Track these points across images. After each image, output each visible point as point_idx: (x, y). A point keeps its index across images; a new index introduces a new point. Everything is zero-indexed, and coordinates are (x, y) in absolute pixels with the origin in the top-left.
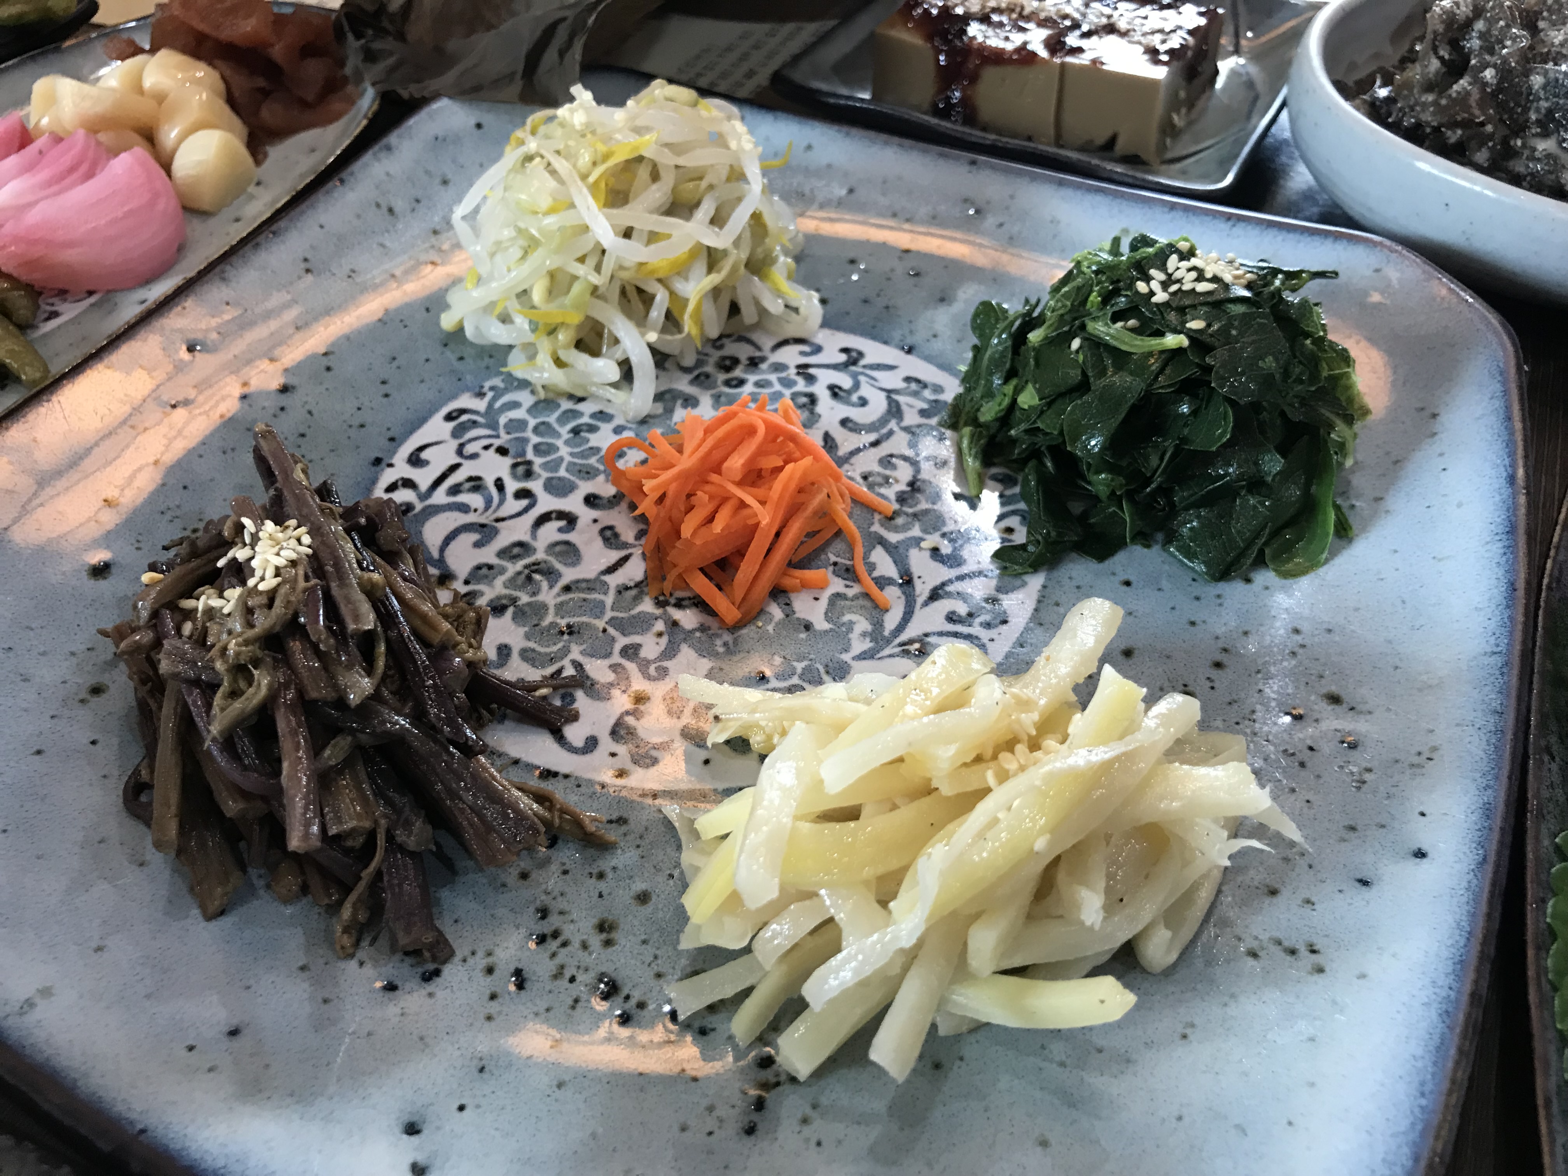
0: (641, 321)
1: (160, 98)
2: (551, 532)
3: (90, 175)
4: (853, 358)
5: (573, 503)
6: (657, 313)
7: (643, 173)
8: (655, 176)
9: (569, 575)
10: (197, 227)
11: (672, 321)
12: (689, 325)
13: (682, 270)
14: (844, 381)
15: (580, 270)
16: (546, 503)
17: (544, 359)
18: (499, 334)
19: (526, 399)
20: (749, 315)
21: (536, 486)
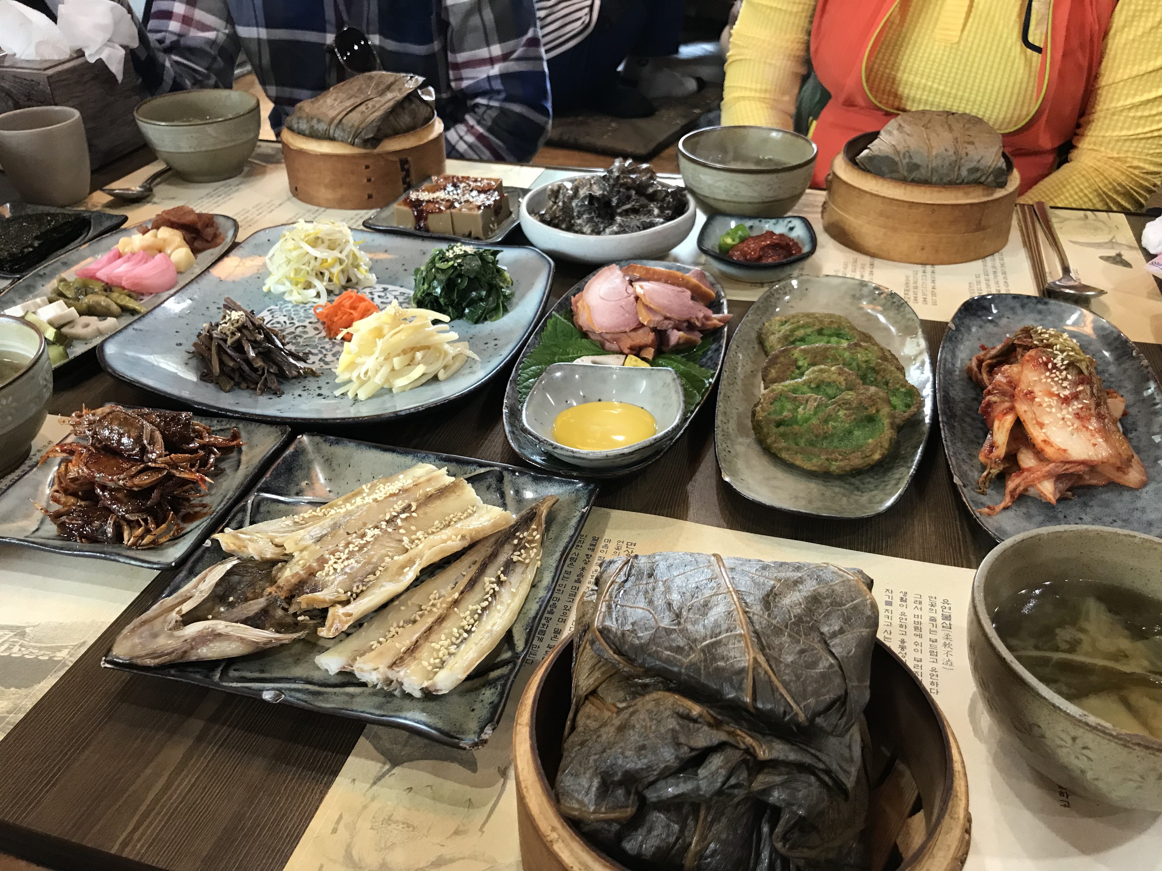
0: (322, 280)
1: (165, 240)
2: (300, 329)
3: (146, 262)
4: (385, 289)
5: (306, 323)
6: (326, 278)
7: (320, 241)
8: (323, 242)
9: (305, 336)
10: (180, 276)
11: (330, 280)
12: (335, 280)
13: (333, 266)
14: (382, 294)
15: (304, 267)
16: (297, 324)
17: (295, 293)
18: (281, 289)
19: (290, 305)
20: (354, 280)
21: (295, 321)
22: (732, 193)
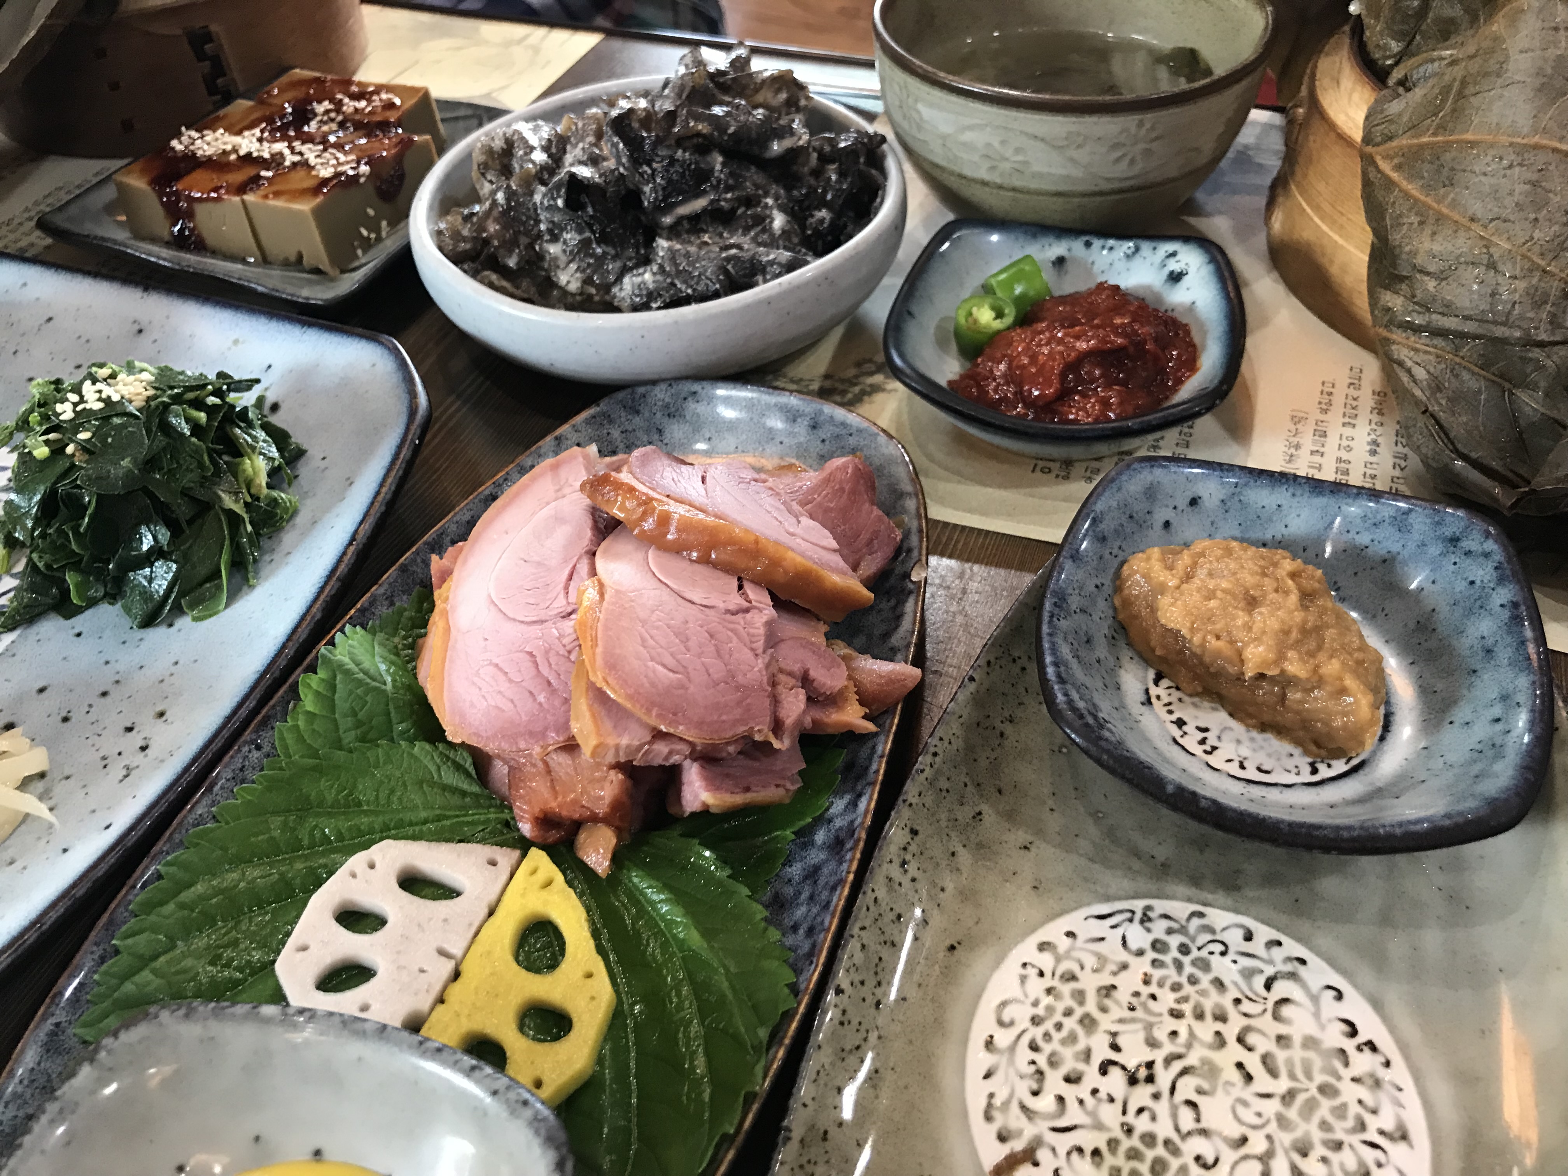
22: (1006, 166)
